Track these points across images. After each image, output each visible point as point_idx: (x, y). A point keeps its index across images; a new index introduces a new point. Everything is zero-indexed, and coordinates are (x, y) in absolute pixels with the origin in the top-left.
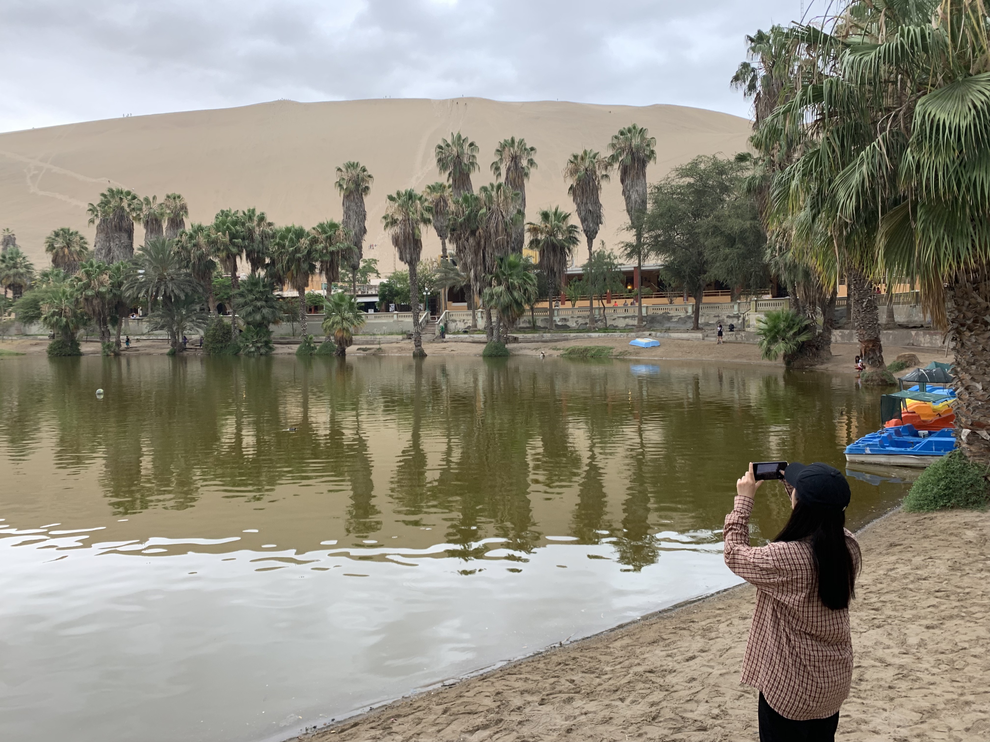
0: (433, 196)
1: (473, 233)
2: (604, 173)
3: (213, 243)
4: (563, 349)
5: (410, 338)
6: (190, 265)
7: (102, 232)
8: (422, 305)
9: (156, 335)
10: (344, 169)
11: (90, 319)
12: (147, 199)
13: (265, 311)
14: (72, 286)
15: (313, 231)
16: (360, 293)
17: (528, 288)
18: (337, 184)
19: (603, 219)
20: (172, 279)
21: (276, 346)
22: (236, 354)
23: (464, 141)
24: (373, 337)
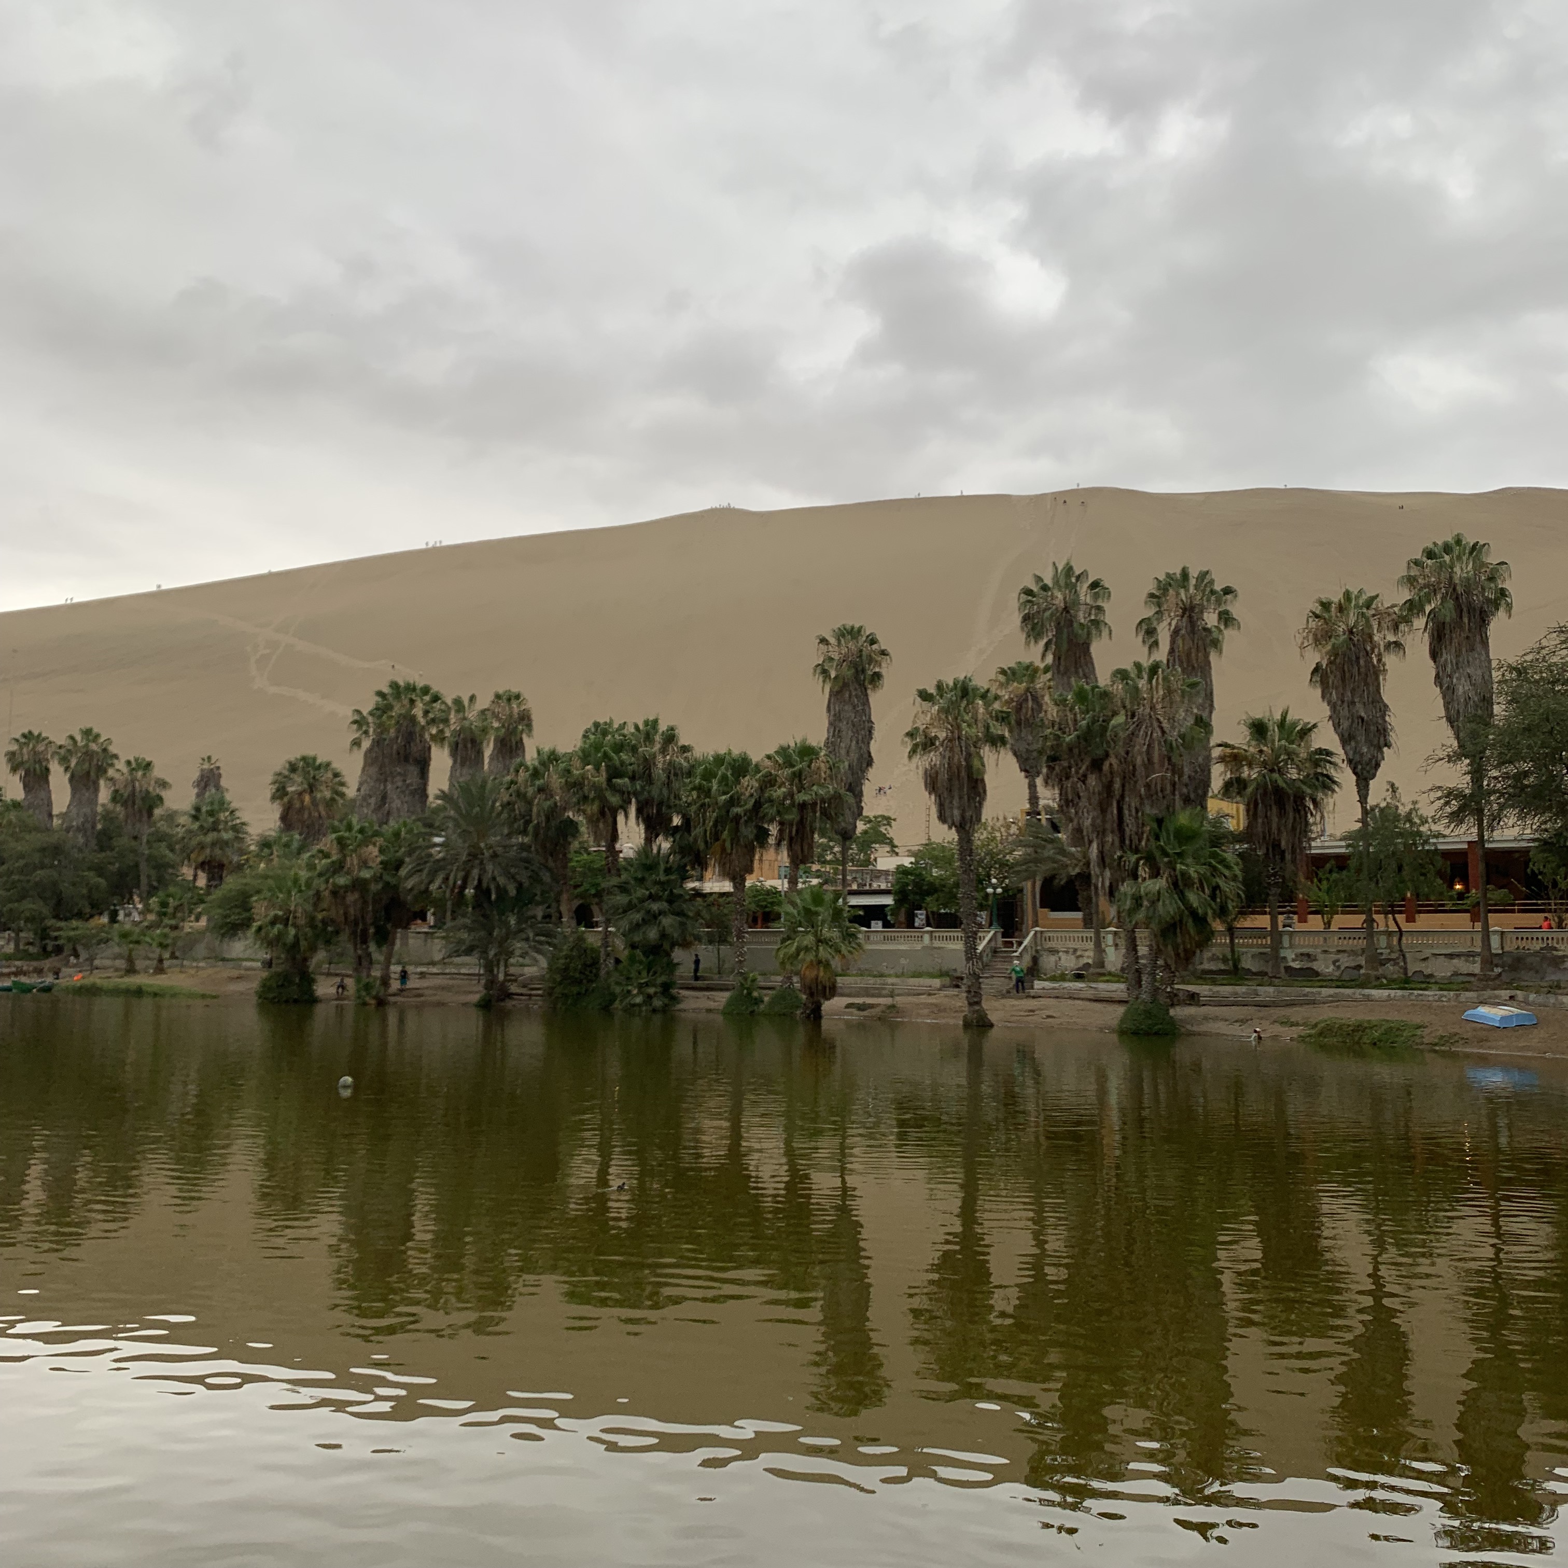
0: (1010, 689)
1: (1096, 765)
2: (1391, 638)
3: (575, 785)
4: (1304, 1024)
5: (957, 986)
6: (530, 828)
7: (372, 764)
8: (984, 914)
9: (457, 965)
10: (833, 641)
11: (337, 932)
12: (458, 702)
13: (667, 921)
14: (311, 867)
15: (768, 763)
16: (855, 887)
17: (1222, 883)
18: (819, 670)
19: (1392, 737)
20: (495, 855)
21: (684, 993)
22: (606, 1009)
23: (1078, 578)
24: (878, 980)
